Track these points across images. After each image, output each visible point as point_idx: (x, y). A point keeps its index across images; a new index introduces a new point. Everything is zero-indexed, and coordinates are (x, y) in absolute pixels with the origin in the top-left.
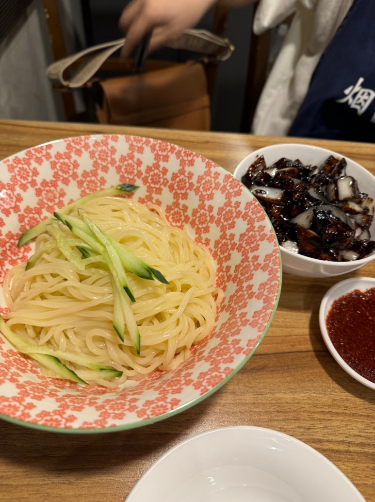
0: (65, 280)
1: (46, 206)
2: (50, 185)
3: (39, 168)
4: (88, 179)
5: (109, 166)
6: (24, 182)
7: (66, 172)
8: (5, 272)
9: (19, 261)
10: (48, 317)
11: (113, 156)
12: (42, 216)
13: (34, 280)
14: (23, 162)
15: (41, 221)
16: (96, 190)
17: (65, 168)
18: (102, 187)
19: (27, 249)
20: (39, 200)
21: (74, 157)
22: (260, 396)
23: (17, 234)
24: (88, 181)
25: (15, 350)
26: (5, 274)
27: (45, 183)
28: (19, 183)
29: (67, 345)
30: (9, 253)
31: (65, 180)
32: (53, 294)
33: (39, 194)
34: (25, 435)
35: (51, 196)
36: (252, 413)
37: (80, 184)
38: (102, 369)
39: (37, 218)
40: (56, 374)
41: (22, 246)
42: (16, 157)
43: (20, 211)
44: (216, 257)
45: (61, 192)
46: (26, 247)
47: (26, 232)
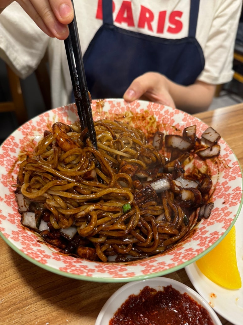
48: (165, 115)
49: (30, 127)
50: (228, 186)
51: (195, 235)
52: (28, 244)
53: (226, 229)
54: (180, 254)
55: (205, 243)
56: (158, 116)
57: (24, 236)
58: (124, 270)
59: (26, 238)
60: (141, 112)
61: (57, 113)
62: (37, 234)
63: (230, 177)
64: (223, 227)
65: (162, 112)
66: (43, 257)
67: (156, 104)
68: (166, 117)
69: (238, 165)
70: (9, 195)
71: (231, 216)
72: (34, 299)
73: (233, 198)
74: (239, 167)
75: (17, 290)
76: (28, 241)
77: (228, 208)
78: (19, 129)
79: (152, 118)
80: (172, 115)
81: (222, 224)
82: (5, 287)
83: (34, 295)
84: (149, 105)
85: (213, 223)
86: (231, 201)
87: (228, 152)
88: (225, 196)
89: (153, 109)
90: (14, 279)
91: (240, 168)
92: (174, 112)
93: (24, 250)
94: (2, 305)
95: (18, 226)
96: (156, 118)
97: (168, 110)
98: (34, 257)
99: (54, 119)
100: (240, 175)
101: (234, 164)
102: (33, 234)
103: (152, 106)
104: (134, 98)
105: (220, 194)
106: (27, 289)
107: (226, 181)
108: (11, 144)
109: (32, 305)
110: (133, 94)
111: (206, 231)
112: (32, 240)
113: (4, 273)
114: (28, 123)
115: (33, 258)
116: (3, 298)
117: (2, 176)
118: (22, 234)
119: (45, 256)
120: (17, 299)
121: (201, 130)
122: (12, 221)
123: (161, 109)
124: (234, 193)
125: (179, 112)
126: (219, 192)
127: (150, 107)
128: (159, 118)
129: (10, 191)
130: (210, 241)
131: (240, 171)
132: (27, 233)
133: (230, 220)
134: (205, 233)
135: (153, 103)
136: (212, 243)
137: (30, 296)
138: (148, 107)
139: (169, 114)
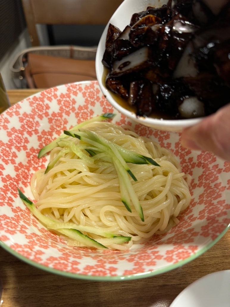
0: (80, 172)
1: (55, 130)
2: (57, 115)
3: (50, 104)
4: (82, 111)
5: (96, 101)
6: (41, 113)
7: (68, 107)
8: (31, 175)
9: (39, 168)
10: (70, 201)
11: (98, 95)
12: (53, 137)
13: (55, 176)
14: (39, 100)
15: (52, 141)
16: (87, 119)
17: (67, 104)
18: (91, 116)
19: (44, 160)
20: (51, 126)
21: (73, 96)
22: (226, 250)
23: (37, 149)
24: (82, 113)
25: (46, 229)
26: (31, 177)
27: (54, 114)
28: (37, 114)
29: (86, 221)
30: (32, 162)
31: (67, 113)
32: (71, 184)
33: (50, 122)
34: (56, 297)
35: (58, 124)
36: (224, 264)
37: (77, 115)
38: (115, 237)
39: (49, 139)
40: (80, 243)
41: (41, 158)
42: (35, 97)
43: (38, 133)
44: (178, 154)
45: (65, 121)
46: (44, 159)
47: (43, 148)
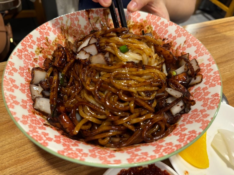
48: (161, 25)
49: (47, 28)
50: (208, 92)
51: (175, 130)
52: (35, 127)
53: (203, 129)
54: (162, 146)
55: (183, 139)
56: (155, 26)
57: (33, 120)
58: (113, 156)
59: (34, 122)
60: (141, 21)
61: (70, 17)
62: (45, 118)
63: (210, 83)
64: (201, 127)
65: (159, 23)
66: (46, 140)
67: (154, 16)
68: (161, 27)
69: (219, 74)
70: (25, 84)
71: (209, 119)
72: (47, 168)
73: (211, 102)
74: (219, 76)
75: (33, 161)
76: (36, 124)
77: (206, 111)
78: (36, 29)
79: (149, 27)
80: (166, 26)
81: (200, 124)
82: (24, 158)
83: (46, 165)
84: (148, 16)
85: (192, 122)
86: (210, 105)
87: (211, 63)
88: (204, 100)
89: (151, 19)
90: (31, 152)
91: (221, 76)
92: (169, 24)
93: (30, 133)
94: (22, 171)
95: (29, 111)
96: (152, 28)
97: (163, 22)
98: (38, 139)
99: (67, 22)
100: (220, 83)
101: (215, 73)
102: (42, 118)
103: (150, 17)
104: (136, 9)
105: (199, 97)
106: (41, 160)
107: (206, 87)
108: (29, 41)
109: (45, 172)
110: (135, 5)
111: (185, 128)
112: (39, 124)
113: (23, 147)
114: (45, 24)
115: (37, 141)
116: (23, 166)
117: (19, 68)
118: (31, 118)
119: (48, 139)
120: (33, 168)
121: (190, 41)
122: (24, 106)
123: (158, 20)
124: (212, 98)
125: (173, 24)
126: (200, 96)
127: (149, 18)
128: (155, 28)
129: (25, 81)
130: (188, 139)
131: (220, 80)
132: (36, 117)
133: (207, 122)
134: (184, 130)
135: (151, 15)
136: (190, 141)
137: (43, 165)
138: (146, 17)
139: (164, 25)
